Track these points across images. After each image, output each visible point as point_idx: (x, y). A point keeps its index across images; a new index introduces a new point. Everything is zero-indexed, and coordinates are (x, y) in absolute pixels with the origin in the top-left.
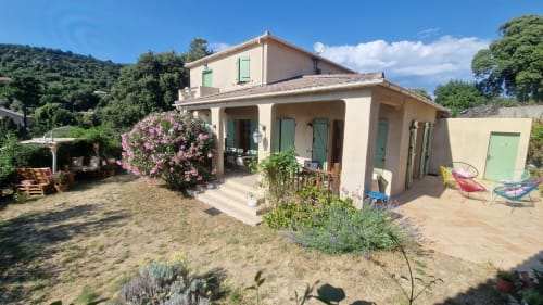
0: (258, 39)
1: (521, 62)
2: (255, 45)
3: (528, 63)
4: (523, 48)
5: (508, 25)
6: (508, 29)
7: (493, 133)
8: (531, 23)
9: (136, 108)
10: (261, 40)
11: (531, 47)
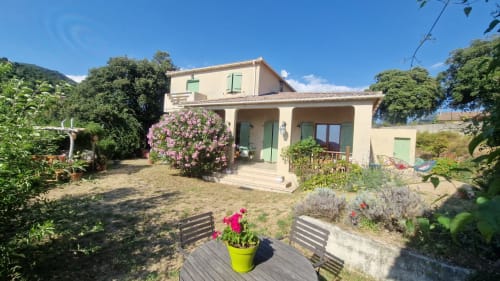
0: (254, 61)
1: (391, 98)
2: (250, 65)
3: (395, 99)
4: (391, 90)
5: (380, 75)
6: (382, 77)
7: (396, 139)
8: (396, 74)
9: (108, 107)
10: (256, 63)
11: (396, 89)
